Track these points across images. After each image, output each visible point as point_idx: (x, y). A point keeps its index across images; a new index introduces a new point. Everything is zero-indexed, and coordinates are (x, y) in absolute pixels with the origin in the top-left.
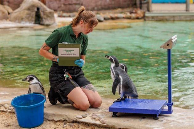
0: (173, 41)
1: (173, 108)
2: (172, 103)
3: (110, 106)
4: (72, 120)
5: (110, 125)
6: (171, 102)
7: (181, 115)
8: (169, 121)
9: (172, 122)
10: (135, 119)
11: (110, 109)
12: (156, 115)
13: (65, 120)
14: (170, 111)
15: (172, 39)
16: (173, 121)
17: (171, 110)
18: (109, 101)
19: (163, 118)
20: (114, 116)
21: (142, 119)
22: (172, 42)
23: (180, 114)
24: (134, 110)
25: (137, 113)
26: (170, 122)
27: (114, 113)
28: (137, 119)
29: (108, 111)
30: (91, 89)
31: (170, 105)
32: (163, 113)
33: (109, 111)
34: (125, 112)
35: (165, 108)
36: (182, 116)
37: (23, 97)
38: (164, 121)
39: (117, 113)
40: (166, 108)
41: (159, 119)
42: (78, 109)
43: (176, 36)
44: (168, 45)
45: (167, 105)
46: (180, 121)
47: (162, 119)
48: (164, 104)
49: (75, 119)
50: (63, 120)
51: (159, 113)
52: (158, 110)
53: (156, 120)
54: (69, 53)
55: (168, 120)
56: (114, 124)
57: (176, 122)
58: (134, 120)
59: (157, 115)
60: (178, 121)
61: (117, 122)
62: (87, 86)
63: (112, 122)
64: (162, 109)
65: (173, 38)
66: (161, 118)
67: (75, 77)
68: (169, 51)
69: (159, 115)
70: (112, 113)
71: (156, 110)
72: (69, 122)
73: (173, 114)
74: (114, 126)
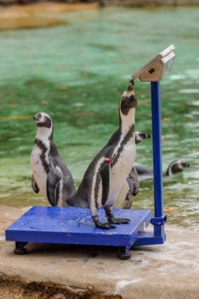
0: (165, 60)
1: (167, 228)
2: (163, 217)
3: (8, 225)
5: (9, 273)
6: (161, 215)
7: (186, 247)
8: (156, 264)
9: (163, 264)
10: (70, 259)
11: (10, 235)
12: (125, 247)
14: (158, 238)
15: (161, 57)
16: (168, 262)
17: (162, 236)
18: (8, 215)
19: (142, 254)
20: (18, 251)
21: (89, 258)
22: (163, 64)
23: (184, 243)
24: (69, 235)
25: (77, 243)
26: (159, 266)
27: (18, 244)
28: (76, 259)
29: (3, 238)
31: (159, 223)
32: (141, 244)
33: (7, 240)
34: (45, 242)
35: (145, 230)
36: (190, 248)
38: (145, 263)
39: (27, 243)
40: (150, 229)
41: (133, 258)
43: (172, 47)
44: (152, 71)
45: (152, 221)
46: (185, 262)
47: (138, 258)
48: (145, 220)
51: (132, 244)
52: (127, 236)
53: (125, 261)
55: (155, 261)
56: (18, 272)
57: (174, 265)
58: (69, 261)
59: (127, 247)
60: (178, 261)
61: (25, 266)
63: (14, 267)
64: (139, 232)
65: (163, 53)
66: (136, 256)
68: (155, 85)
69: (133, 249)
70: (13, 243)
71: (123, 235)
73: (165, 244)
74: (18, 276)
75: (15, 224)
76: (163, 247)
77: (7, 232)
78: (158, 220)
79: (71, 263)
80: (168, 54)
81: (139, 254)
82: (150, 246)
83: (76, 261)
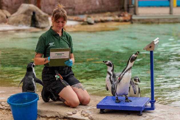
0: (155, 43)
1: (156, 104)
2: (154, 100)
3: (97, 103)
4: (63, 117)
7: (163, 111)
8: (152, 117)
9: (154, 118)
10: (120, 115)
12: (140, 111)
13: (56, 117)
14: (152, 108)
15: (154, 42)
16: (156, 117)
17: (154, 107)
18: (97, 99)
19: (147, 114)
20: (101, 112)
21: (127, 115)
22: (155, 44)
23: (162, 110)
24: (120, 107)
25: (123, 110)
26: (153, 118)
27: (101, 110)
28: (122, 115)
29: (96, 108)
30: (80, 88)
31: (153, 103)
32: (146, 110)
33: (97, 108)
34: (111, 109)
35: (148, 105)
36: (164, 112)
37: (18, 95)
38: (148, 117)
39: (104, 109)
41: (143, 115)
42: (69, 106)
43: (158, 38)
44: (150, 47)
45: (150, 102)
46: (162, 117)
47: (145, 115)
48: (148, 101)
49: (66, 115)
50: (55, 116)
51: (143, 110)
52: (141, 107)
53: (140, 116)
54: (60, 56)
55: (151, 116)
57: (158, 118)
58: (120, 116)
59: (141, 111)
60: (160, 116)
61: (103, 118)
62: (76, 85)
63: (100, 118)
64: (145, 106)
65: (155, 40)
66: (144, 115)
67: (65, 77)
68: (151, 52)
69: (143, 112)
71: (140, 107)
72: (60, 118)
73: (155, 110)
75: (100, 102)
76: (154, 111)
77: (97, 105)
78: (152, 102)
79: (120, 117)
80: (156, 41)
81: (146, 114)
82: (149, 111)
83: (122, 116)
